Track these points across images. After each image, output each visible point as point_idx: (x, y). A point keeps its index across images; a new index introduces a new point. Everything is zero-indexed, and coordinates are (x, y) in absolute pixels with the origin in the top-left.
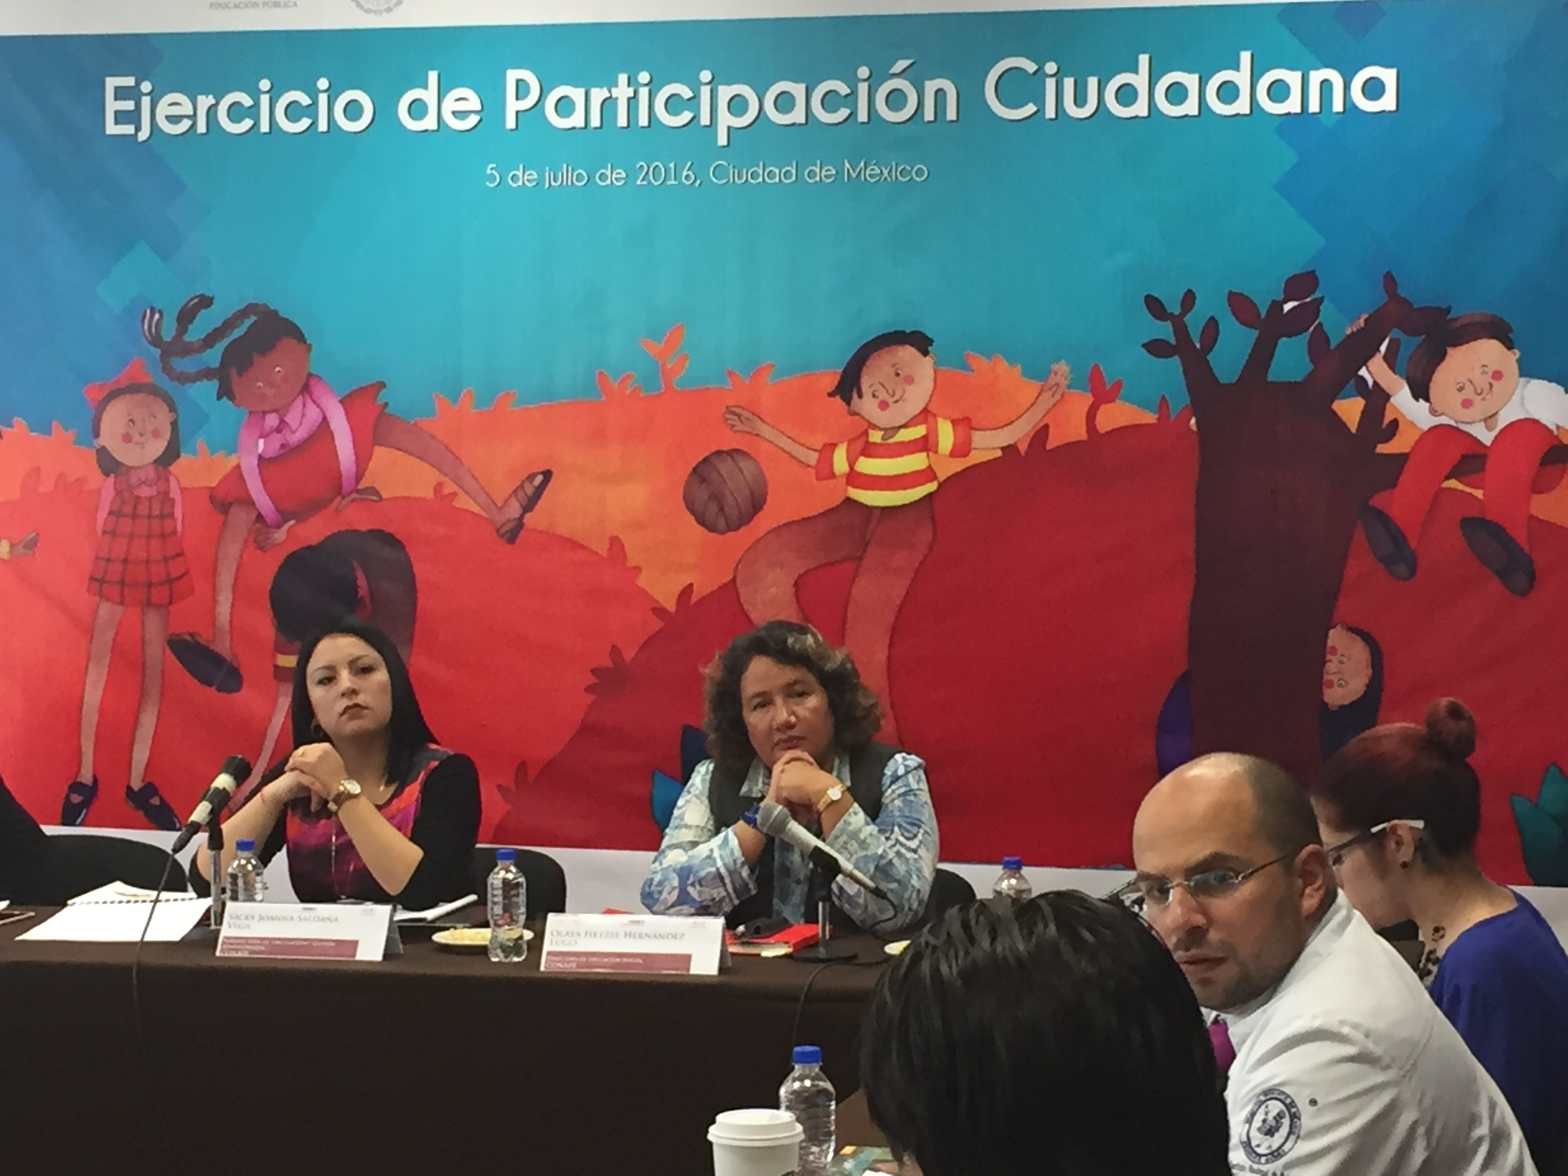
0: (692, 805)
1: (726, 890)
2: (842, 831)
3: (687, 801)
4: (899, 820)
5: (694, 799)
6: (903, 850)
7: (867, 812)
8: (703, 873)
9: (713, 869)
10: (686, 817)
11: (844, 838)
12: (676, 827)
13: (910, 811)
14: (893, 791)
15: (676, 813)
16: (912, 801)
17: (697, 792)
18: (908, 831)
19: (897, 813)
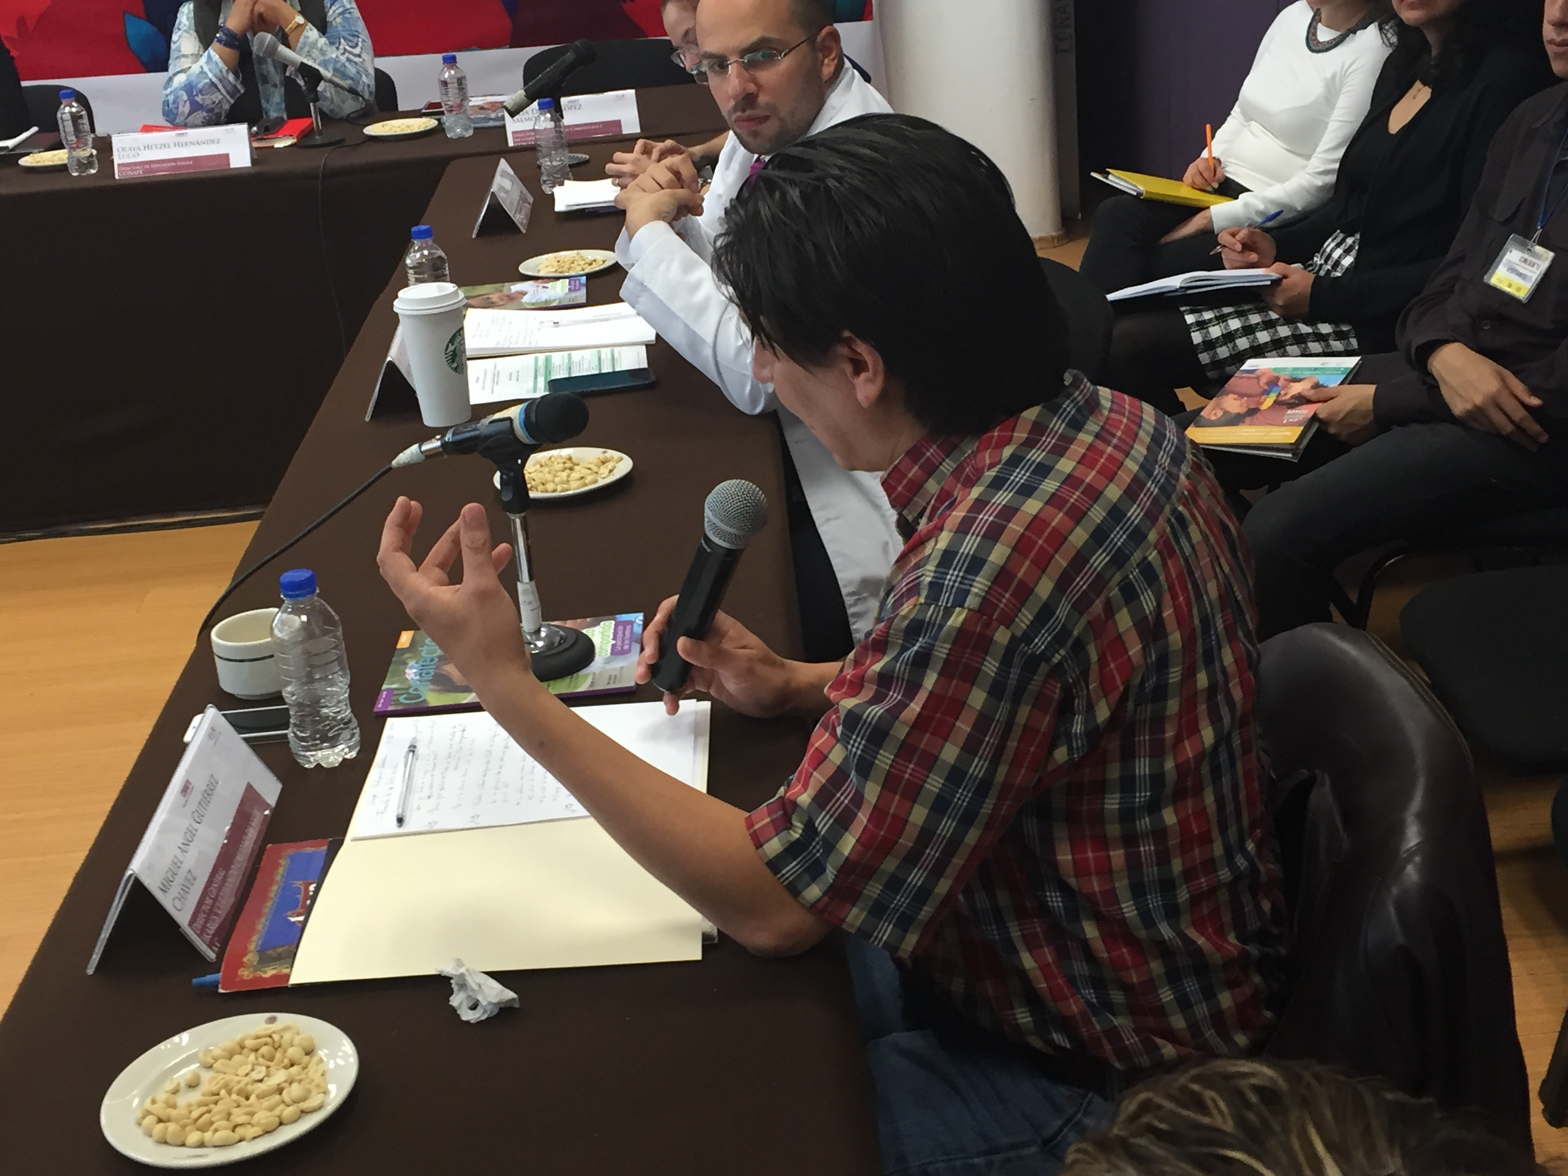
0: (184, 39)
1: (222, 94)
2: (305, 44)
3: (180, 37)
4: (344, 34)
5: (185, 34)
6: (351, 57)
7: (318, 30)
8: (200, 85)
9: (207, 81)
10: (182, 49)
11: (307, 49)
12: (177, 58)
13: (350, 26)
14: (334, 11)
15: (173, 46)
16: (348, 18)
17: (185, 28)
18: (351, 41)
19: (340, 28)
